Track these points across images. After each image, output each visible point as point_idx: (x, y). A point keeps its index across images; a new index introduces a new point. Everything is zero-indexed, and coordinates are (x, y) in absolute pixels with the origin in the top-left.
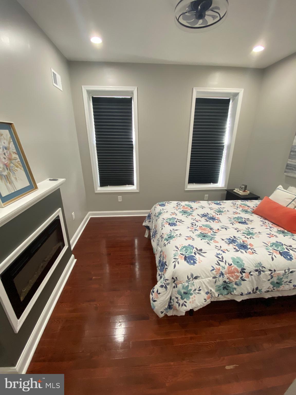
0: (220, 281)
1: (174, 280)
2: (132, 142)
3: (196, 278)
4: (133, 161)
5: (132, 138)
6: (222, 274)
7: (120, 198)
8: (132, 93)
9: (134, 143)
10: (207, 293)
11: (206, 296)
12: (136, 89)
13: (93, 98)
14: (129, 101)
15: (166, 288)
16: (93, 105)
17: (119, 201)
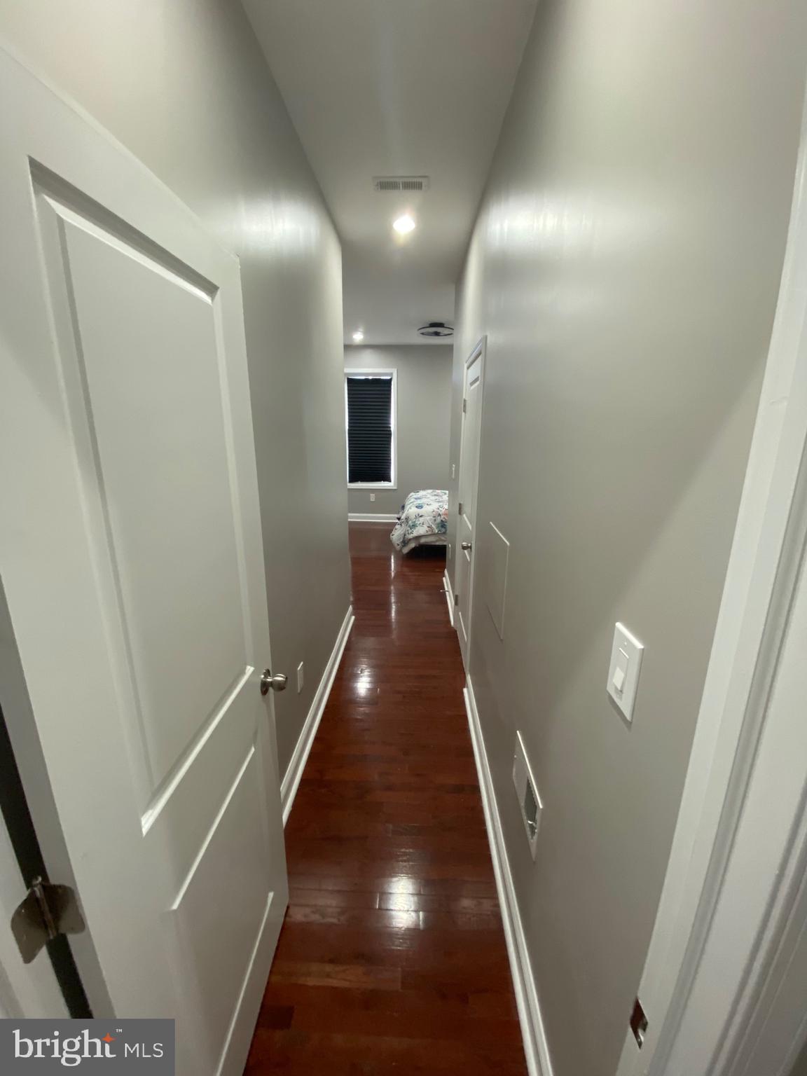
0: (439, 520)
1: (407, 519)
2: (390, 427)
3: (421, 516)
4: (390, 451)
5: (390, 424)
6: (440, 515)
7: (372, 497)
8: (391, 374)
9: (392, 429)
10: (428, 527)
11: (427, 529)
12: (396, 372)
13: (348, 379)
14: (389, 382)
15: (401, 525)
16: (348, 386)
17: (372, 500)
